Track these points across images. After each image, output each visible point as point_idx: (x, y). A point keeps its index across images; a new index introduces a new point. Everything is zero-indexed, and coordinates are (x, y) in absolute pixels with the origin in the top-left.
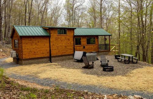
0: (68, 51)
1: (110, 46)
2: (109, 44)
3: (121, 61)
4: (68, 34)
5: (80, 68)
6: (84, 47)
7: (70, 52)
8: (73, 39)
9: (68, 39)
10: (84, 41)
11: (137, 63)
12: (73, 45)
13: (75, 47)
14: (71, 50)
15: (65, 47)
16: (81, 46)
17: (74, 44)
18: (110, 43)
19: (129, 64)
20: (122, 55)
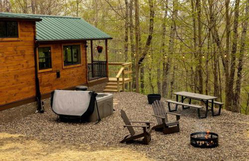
0: (23, 90)
1: (109, 66)
2: (107, 62)
3: (176, 110)
4: (22, 36)
5: (109, 145)
6: (58, 75)
7: (28, 92)
8: (33, 51)
9: (21, 52)
10: (57, 57)
11: (219, 114)
12: (34, 69)
13: (39, 76)
14: (30, 85)
15: (16, 76)
16: (51, 72)
17: (36, 66)
18: (107, 58)
19: (205, 118)
20: (177, 96)
